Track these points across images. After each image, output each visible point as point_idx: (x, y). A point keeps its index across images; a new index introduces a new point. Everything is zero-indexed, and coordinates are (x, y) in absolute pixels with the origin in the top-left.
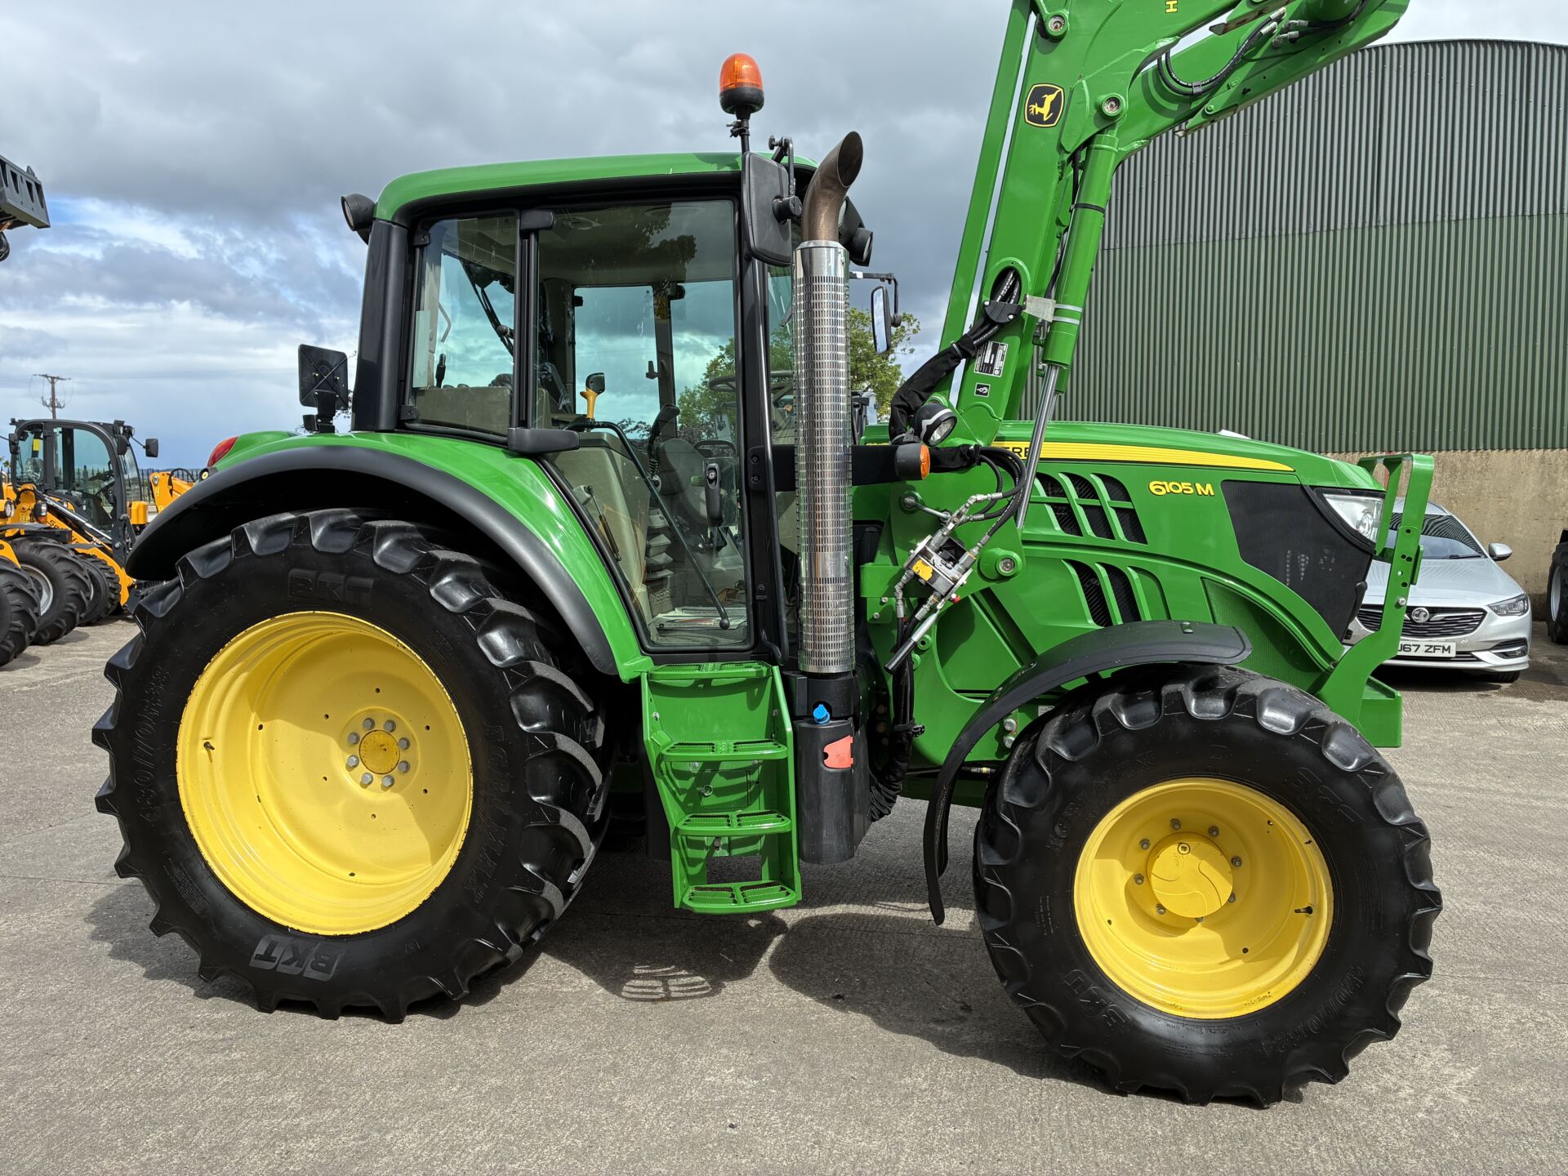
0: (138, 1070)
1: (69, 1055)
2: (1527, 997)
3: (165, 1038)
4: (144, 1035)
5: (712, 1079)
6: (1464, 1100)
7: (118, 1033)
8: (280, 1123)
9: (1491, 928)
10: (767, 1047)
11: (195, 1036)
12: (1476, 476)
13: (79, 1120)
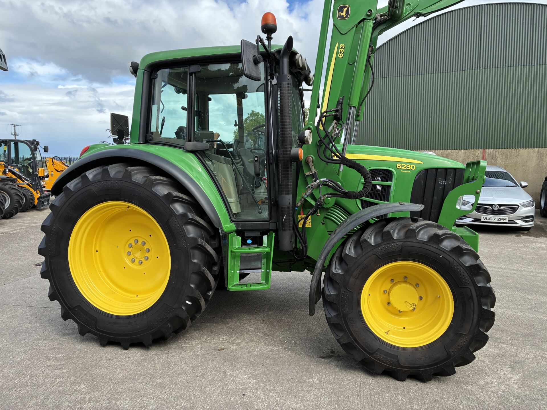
3: (39, 364)
5: (239, 380)
6: (516, 387)
8: (78, 397)
9: (524, 321)
10: (259, 367)
12: (515, 158)
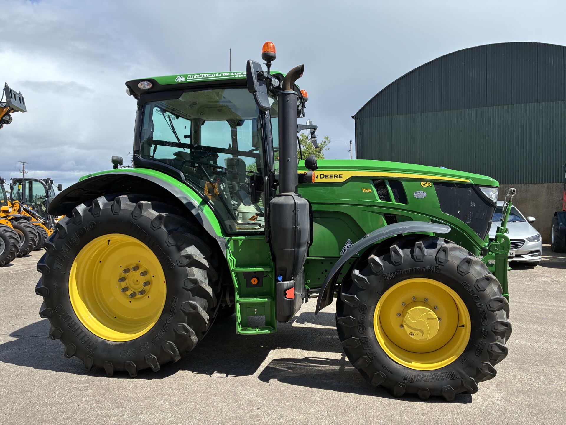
0: (57, 396)
1: (33, 392)
2: (525, 370)
4: (58, 385)
6: (499, 403)
7: (50, 385)
11: (76, 386)
13: (37, 411)
